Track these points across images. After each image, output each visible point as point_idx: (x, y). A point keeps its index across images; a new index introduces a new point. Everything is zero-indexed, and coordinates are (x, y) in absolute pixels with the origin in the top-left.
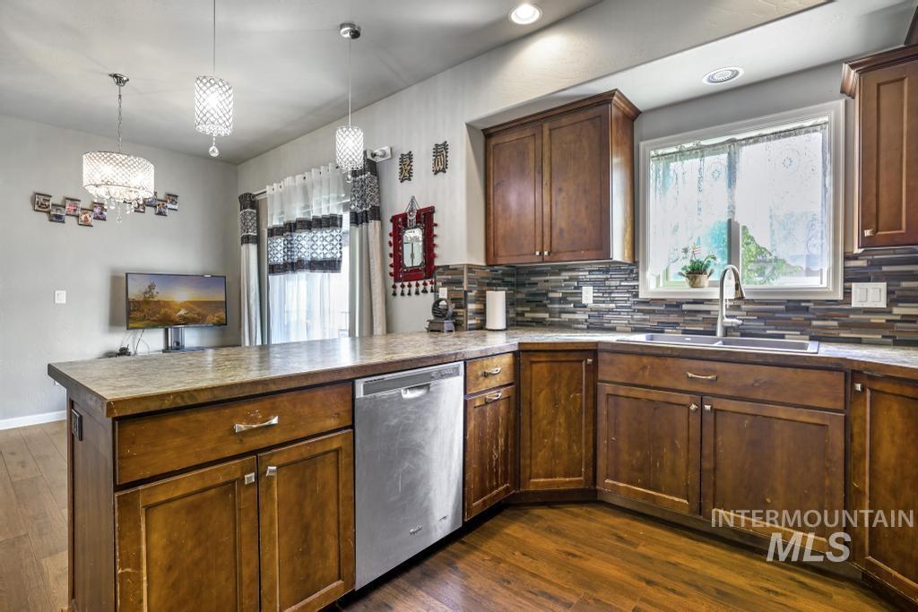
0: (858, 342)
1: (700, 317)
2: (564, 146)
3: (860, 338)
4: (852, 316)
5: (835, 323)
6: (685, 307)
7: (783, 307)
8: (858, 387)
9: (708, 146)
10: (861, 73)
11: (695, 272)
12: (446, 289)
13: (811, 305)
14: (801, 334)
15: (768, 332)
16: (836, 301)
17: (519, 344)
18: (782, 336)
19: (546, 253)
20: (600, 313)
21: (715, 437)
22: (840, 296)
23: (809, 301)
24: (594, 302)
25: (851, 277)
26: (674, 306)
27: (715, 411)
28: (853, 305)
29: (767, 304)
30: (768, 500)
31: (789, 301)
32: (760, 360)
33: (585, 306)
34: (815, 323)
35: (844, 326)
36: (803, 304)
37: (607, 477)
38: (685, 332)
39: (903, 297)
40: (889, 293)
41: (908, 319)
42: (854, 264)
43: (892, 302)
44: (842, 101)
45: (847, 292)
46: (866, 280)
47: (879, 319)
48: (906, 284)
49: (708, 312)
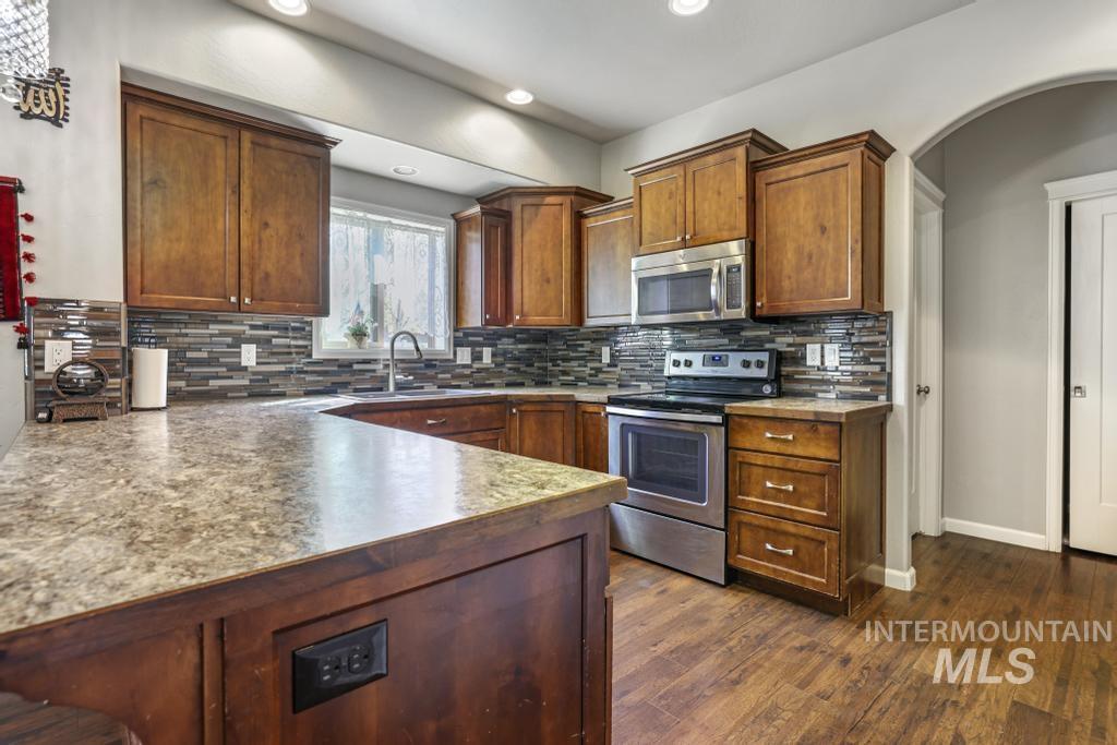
0: (458, 387)
1: (368, 375)
4: (457, 370)
5: (449, 376)
6: (356, 367)
8: (514, 410)
9: (374, 221)
13: (437, 363)
14: (433, 385)
15: (414, 385)
16: (449, 360)
18: (422, 387)
19: (247, 300)
20: (267, 376)
22: (451, 357)
23: (436, 360)
24: (257, 363)
25: (458, 343)
26: (346, 366)
28: (458, 362)
31: (426, 360)
33: (246, 368)
34: (440, 376)
35: (454, 377)
36: (434, 363)
38: (356, 390)
39: (477, 357)
40: (472, 354)
41: (479, 371)
42: (458, 334)
43: (473, 360)
44: (452, 222)
45: (455, 354)
46: (462, 346)
47: (467, 372)
48: (478, 349)
49: (374, 371)
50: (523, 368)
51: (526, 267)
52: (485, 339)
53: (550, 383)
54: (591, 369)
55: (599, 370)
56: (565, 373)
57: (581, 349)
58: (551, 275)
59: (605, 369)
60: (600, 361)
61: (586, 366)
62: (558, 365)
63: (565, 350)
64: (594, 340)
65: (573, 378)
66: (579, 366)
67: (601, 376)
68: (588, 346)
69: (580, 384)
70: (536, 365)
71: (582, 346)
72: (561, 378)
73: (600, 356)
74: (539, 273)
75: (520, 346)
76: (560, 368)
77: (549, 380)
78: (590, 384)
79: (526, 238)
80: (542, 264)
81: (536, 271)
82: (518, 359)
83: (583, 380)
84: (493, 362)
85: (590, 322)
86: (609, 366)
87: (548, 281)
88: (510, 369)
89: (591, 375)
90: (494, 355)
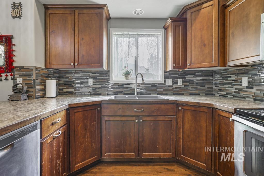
0: (167, 95)
1: (129, 89)
2: (85, 21)
3: (167, 94)
4: (166, 88)
5: (162, 90)
6: (125, 86)
7: (151, 86)
8: (180, 108)
9: (131, 35)
10: (172, 22)
11: (127, 74)
12: (21, 79)
13: (157, 85)
14: (155, 93)
15: (147, 93)
16: (162, 84)
17: (69, 105)
18: (150, 94)
19: (76, 64)
20: (96, 88)
21: (143, 130)
22: (163, 83)
24: (93, 84)
25: (166, 77)
26: (121, 86)
27: (143, 121)
28: (166, 85)
29: (147, 85)
30: (158, 146)
31: (152, 84)
32: (156, 103)
33: (90, 86)
34: (158, 90)
35: (164, 90)
36: (155, 85)
37: (106, 153)
38: (124, 94)
39: (175, 83)
40: (173, 81)
41: (176, 88)
42: (166, 74)
43: (173, 84)
44: (163, 30)
45: (165, 81)
46: (168, 78)
47: (171, 88)
48: (176, 79)
49: (131, 87)
50: (199, 87)
51: (193, 41)
52: (179, 75)
53: (214, 95)
54: (236, 89)
55: (240, 90)
56: (221, 90)
57: (229, 79)
58: (206, 42)
59: (244, 90)
60: (241, 85)
61: (233, 88)
62: (218, 87)
63: (221, 79)
64: (237, 74)
65: (225, 93)
66: (229, 87)
67: (241, 93)
68: (234, 77)
69: (229, 96)
70: (206, 86)
71: (230, 77)
72: (219, 92)
73: (241, 82)
74: (200, 42)
75: (197, 78)
76: (219, 88)
77: (214, 93)
78: (234, 97)
79: (193, 28)
80: (201, 37)
81: (198, 41)
82: (197, 84)
83: (231, 94)
84: (183, 85)
85: (230, 64)
86: (247, 87)
87: (205, 45)
88: (192, 88)
89: (235, 92)
90: (183, 82)
